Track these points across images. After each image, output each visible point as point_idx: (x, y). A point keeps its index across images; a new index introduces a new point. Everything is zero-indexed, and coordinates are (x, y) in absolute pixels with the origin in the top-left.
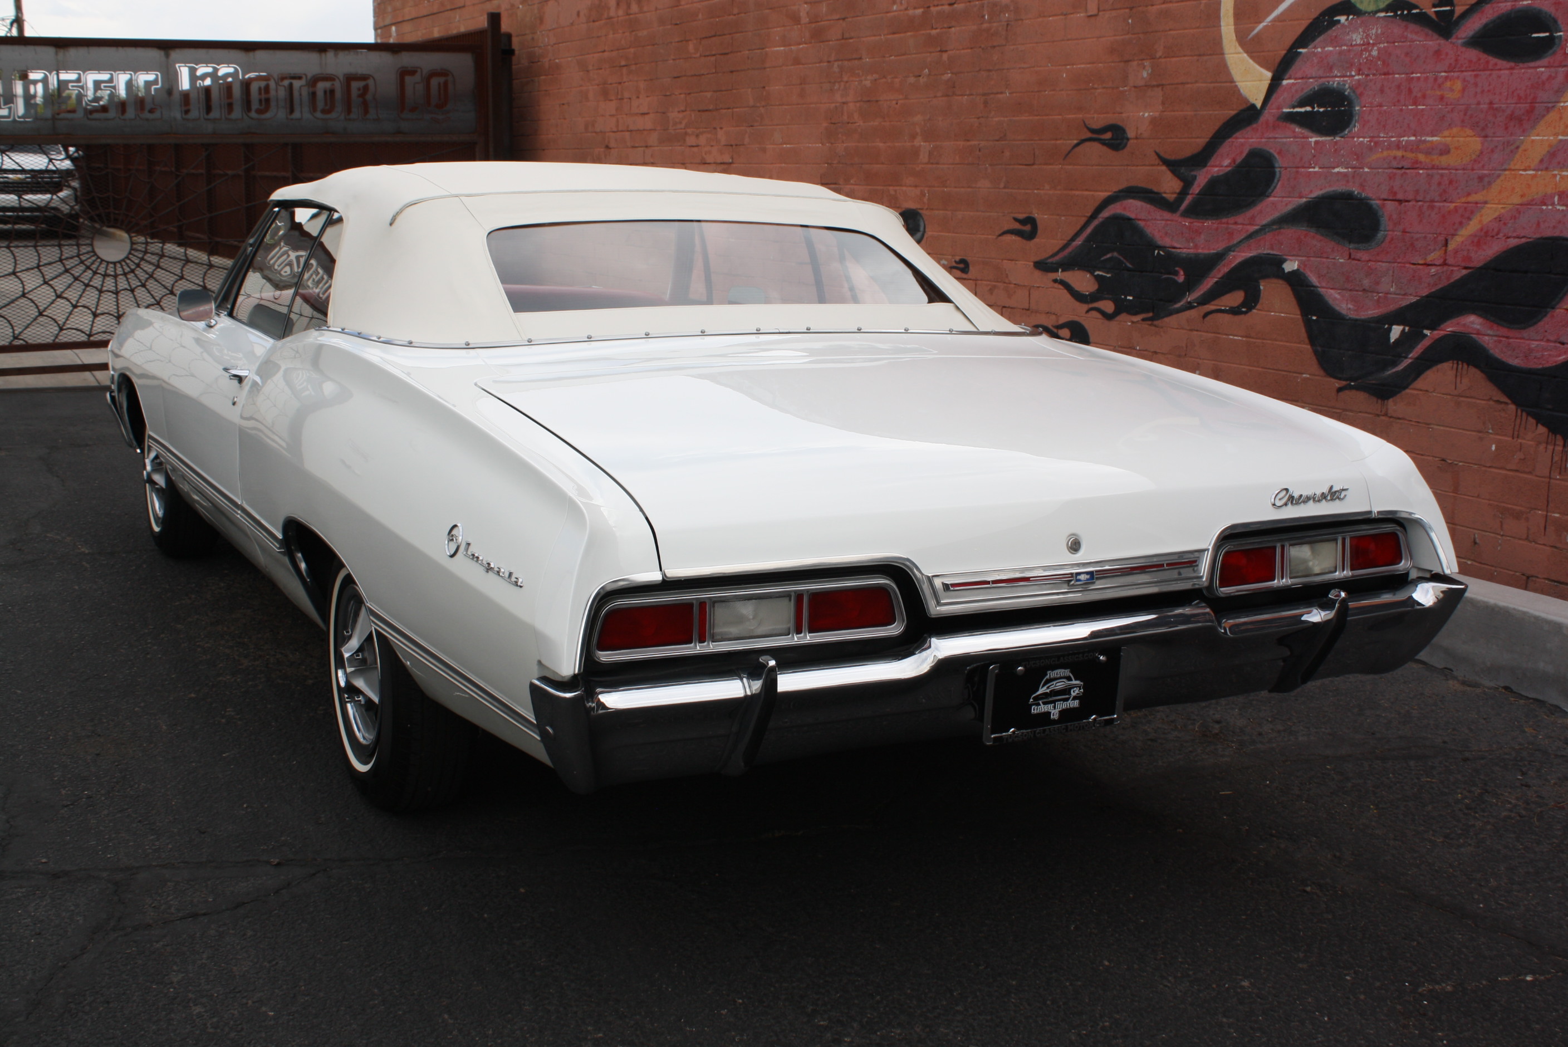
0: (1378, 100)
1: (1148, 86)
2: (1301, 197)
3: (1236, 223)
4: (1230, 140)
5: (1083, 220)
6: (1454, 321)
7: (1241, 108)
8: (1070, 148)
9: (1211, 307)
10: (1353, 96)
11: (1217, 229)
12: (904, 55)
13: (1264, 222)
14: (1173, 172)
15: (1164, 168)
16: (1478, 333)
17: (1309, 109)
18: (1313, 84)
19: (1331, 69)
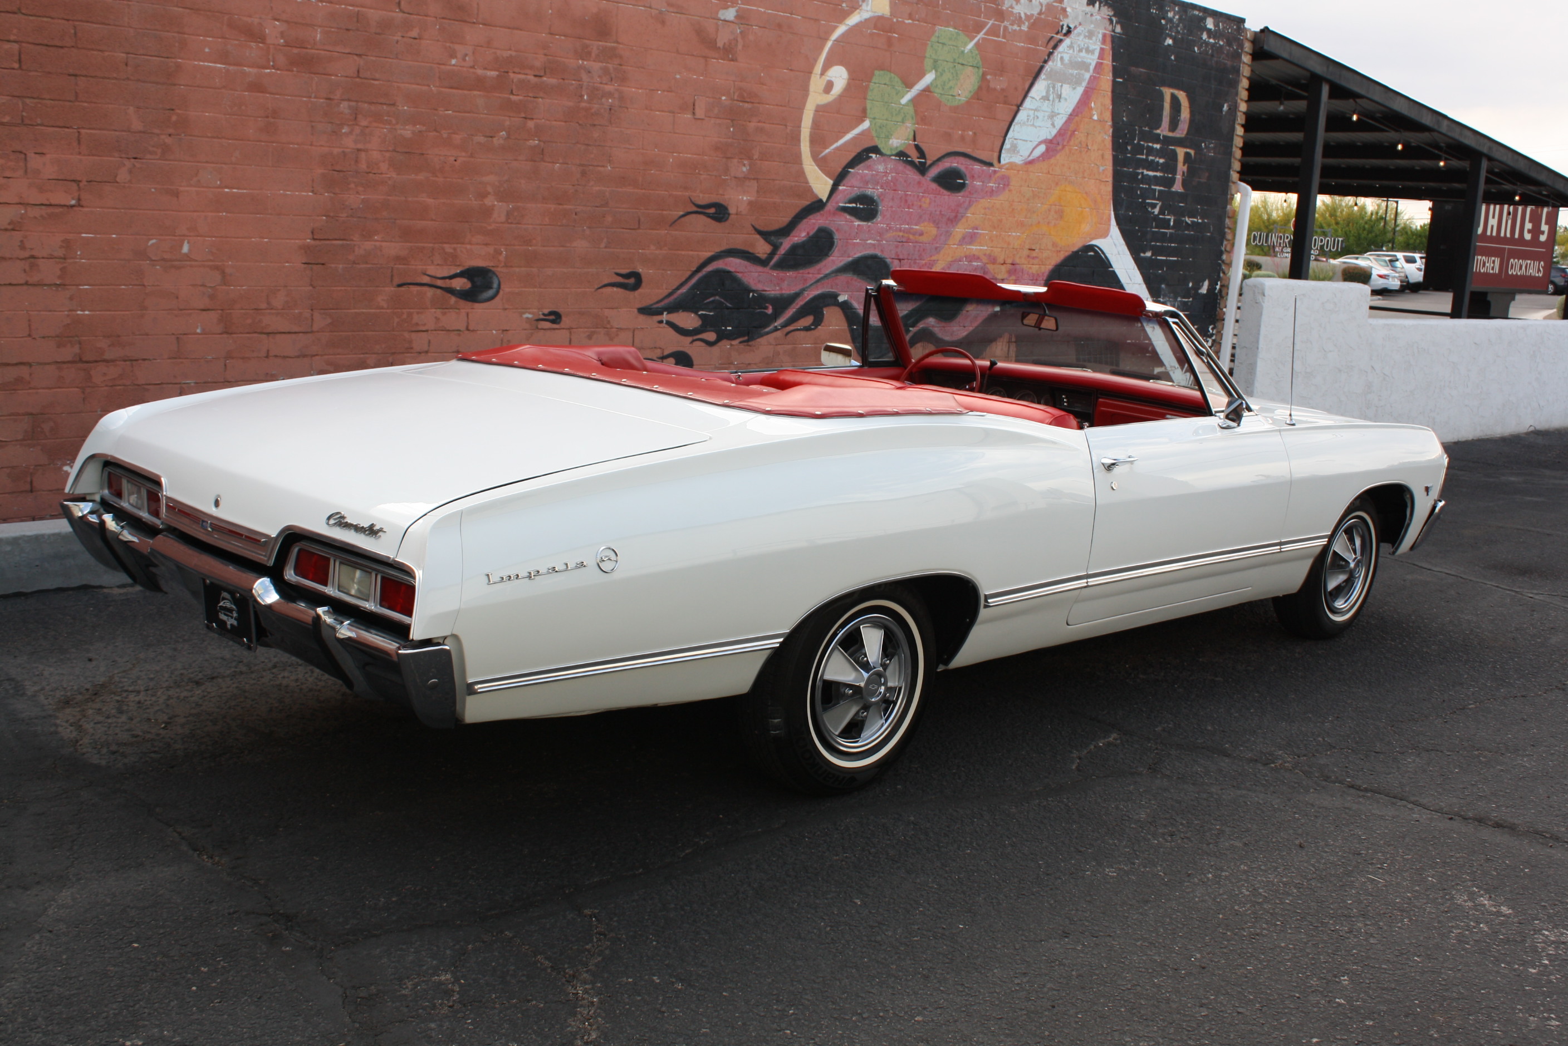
0: (891, 204)
1: (746, 178)
2: (849, 257)
3: (809, 273)
4: (805, 221)
5: (689, 273)
6: (922, 322)
7: (813, 200)
8: (676, 218)
9: (791, 328)
10: (878, 201)
11: (796, 277)
12: (469, 112)
13: (827, 272)
14: (766, 240)
15: (758, 236)
16: (933, 326)
17: (854, 205)
18: (856, 192)
19: (867, 183)
